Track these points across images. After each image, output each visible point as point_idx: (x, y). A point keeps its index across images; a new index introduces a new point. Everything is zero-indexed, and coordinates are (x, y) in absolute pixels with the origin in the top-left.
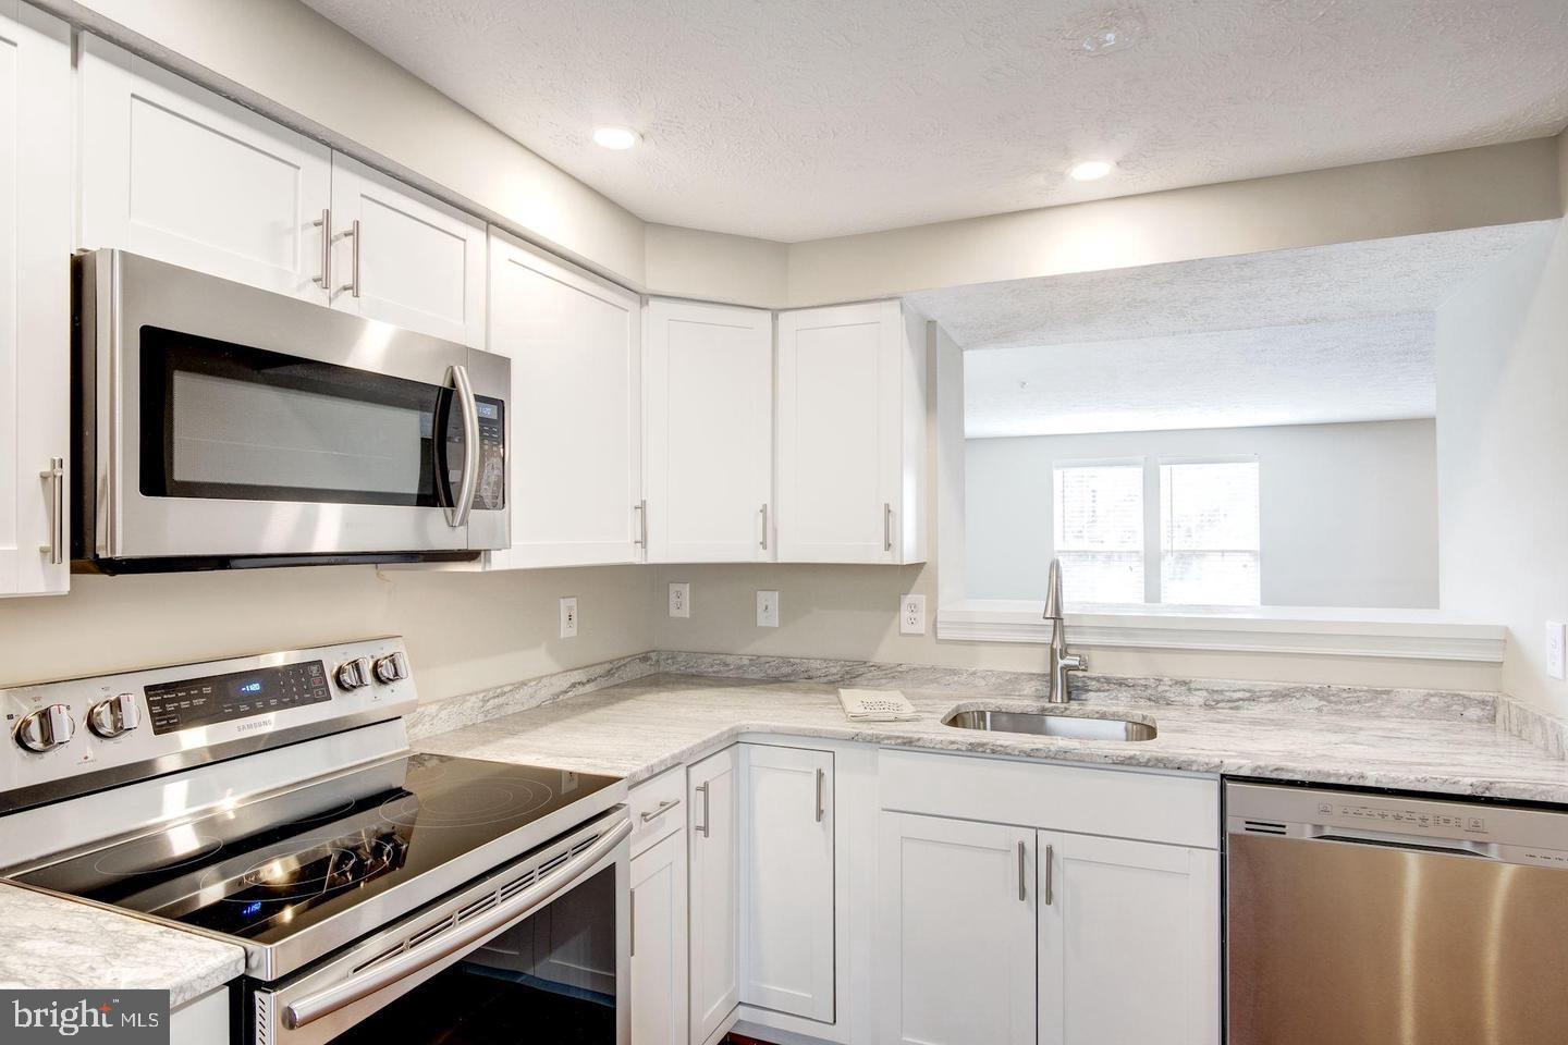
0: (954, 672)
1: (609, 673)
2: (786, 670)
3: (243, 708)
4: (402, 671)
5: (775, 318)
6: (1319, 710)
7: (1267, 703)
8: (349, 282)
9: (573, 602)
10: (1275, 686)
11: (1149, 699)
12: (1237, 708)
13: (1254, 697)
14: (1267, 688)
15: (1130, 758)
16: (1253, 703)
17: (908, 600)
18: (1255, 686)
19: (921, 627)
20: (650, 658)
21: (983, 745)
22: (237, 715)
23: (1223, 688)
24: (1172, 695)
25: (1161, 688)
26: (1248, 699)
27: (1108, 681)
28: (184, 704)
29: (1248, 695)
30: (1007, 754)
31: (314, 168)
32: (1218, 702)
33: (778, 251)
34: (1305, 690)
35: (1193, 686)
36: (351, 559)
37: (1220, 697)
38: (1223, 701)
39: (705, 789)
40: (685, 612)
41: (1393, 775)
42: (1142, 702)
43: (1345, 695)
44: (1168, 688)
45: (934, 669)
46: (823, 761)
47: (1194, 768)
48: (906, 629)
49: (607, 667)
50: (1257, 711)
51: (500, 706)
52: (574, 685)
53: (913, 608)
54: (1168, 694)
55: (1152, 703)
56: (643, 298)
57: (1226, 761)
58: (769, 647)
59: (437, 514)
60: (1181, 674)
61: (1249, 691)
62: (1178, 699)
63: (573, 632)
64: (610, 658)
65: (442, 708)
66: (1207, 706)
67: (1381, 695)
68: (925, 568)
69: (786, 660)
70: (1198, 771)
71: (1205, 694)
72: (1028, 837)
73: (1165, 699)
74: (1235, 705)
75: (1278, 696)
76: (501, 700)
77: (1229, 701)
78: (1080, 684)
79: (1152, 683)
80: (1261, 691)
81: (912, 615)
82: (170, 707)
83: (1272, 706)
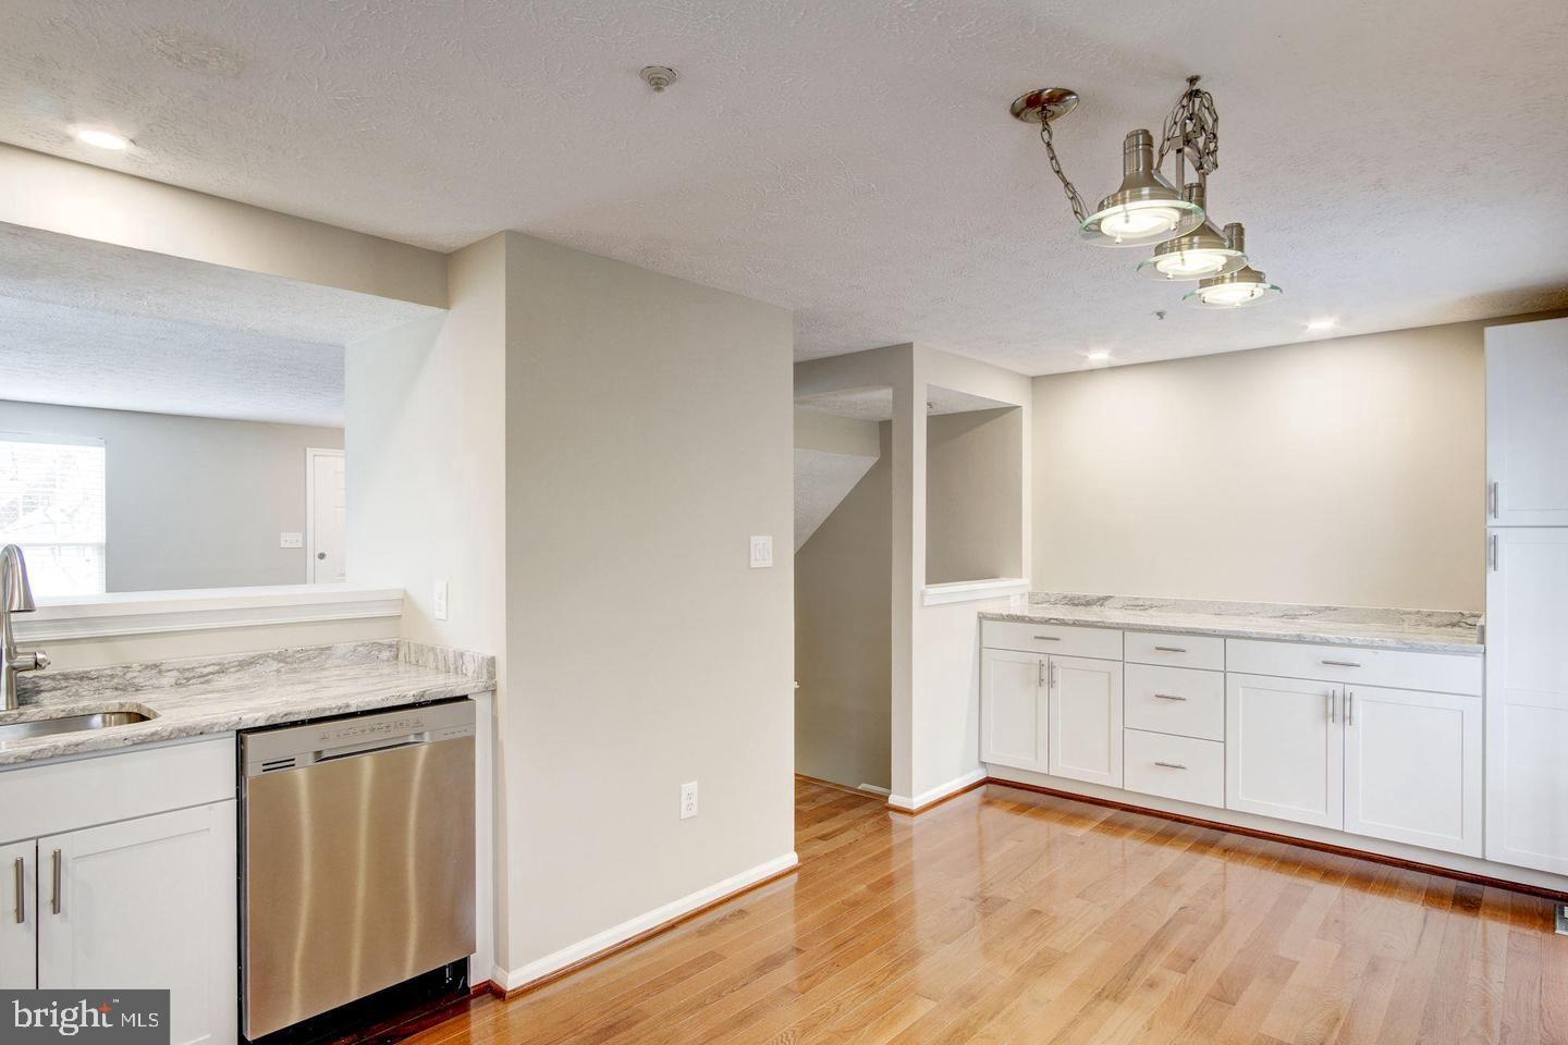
6: (278, 671)
7: (234, 673)
10: (242, 656)
12: (207, 682)
13: (223, 670)
14: (235, 659)
16: (222, 675)
18: (225, 658)
23: (195, 665)
24: (142, 680)
26: (218, 672)
27: (67, 677)
29: (217, 668)
32: (188, 679)
34: (267, 656)
35: (163, 668)
37: (191, 674)
38: (194, 677)
41: (367, 700)
42: (108, 693)
43: (299, 655)
44: (135, 674)
47: (216, 729)
50: (225, 681)
54: (136, 681)
55: (119, 692)
57: (244, 717)
60: (151, 658)
61: (219, 664)
62: (148, 683)
66: (180, 684)
67: (324, 650)
70: (219, 732)
71: (175, 673)
73: (133, 685)
74: (205, 678)
75: (243, 665)
77: (199, 677)
79: (118, 672)
80: (229, 663)
83: (238, 675)
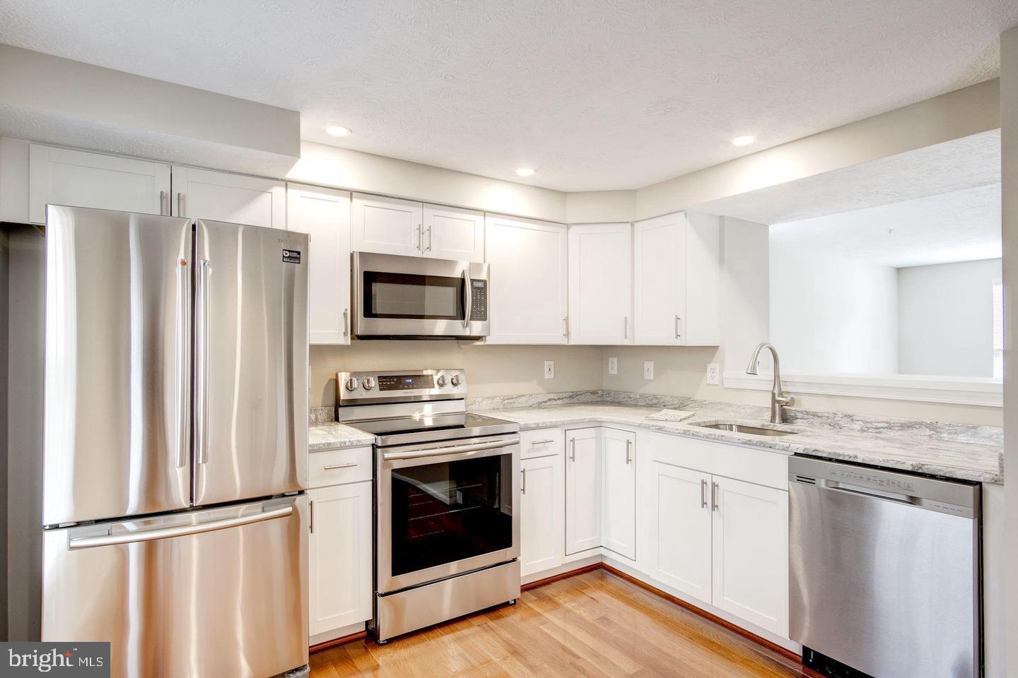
0: (730, 405)
1: (571, 397)
2: (655, 401)
3: (406, 387)
4: (460, 381)
5: (632, 225)
6: (930, 436)
7: (898, 430)
8: (428, 246)
9: (552, 363)
10: (903, 420)
11: (830, 425)
12: (880, 432)
13: (890, 427)
14: (899, 422)
15: (750, 441)
16: (890, 430)
17: (710, 366)
18: (891, 419)
19: (716, 381)
20: (597, 393)
21: (689, 431)
22: (403, 389)
23: (872, 420)
24: (843, 423)
25: (836, 419)
26: (887, 428)
27: (808, 413)
28: (388, 383)
29: (886, 425)
30: (698, 436)
31: (416, 210)
32: (869, 429)
33: (630, 194)
34: (921, 424)
35: (854, 418)
36: (428, 338)
37: (870, 426)
38: (872, 428)
39: (573, 440)
40: (615, 372)
43: (947, 428)
44: (840, 419)
45: (720, 403)
46: (631, 437)
47: (777, 448)
48: (710, 381)
49: (570, 394)
50: (891, 434)
51: (511, 403)
52: (550, 400)
53: (713, 370)
54: (840, 422)
56: (568, 226)
58: (649, 390)
59: (459, 323)
60: (848, 411)
61: (887, 423)
63: (552, 376)
64: (573, 391)
65: (483, 400)
66: (862, 430)
68: (719, 348)
69: (655, 397)
70: (779, 449)
71: (861, 423)
72: (708, 478)
74: (878, 430)
75: (905, 426)
76: (511, 401)
77: (875, 428)
78: (793, 414)
79: (831, 415)
80: (894, 423)
81: (713, 374)
82: (384, 383)
83: (900, 433)
